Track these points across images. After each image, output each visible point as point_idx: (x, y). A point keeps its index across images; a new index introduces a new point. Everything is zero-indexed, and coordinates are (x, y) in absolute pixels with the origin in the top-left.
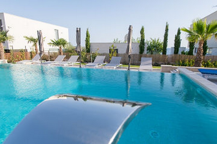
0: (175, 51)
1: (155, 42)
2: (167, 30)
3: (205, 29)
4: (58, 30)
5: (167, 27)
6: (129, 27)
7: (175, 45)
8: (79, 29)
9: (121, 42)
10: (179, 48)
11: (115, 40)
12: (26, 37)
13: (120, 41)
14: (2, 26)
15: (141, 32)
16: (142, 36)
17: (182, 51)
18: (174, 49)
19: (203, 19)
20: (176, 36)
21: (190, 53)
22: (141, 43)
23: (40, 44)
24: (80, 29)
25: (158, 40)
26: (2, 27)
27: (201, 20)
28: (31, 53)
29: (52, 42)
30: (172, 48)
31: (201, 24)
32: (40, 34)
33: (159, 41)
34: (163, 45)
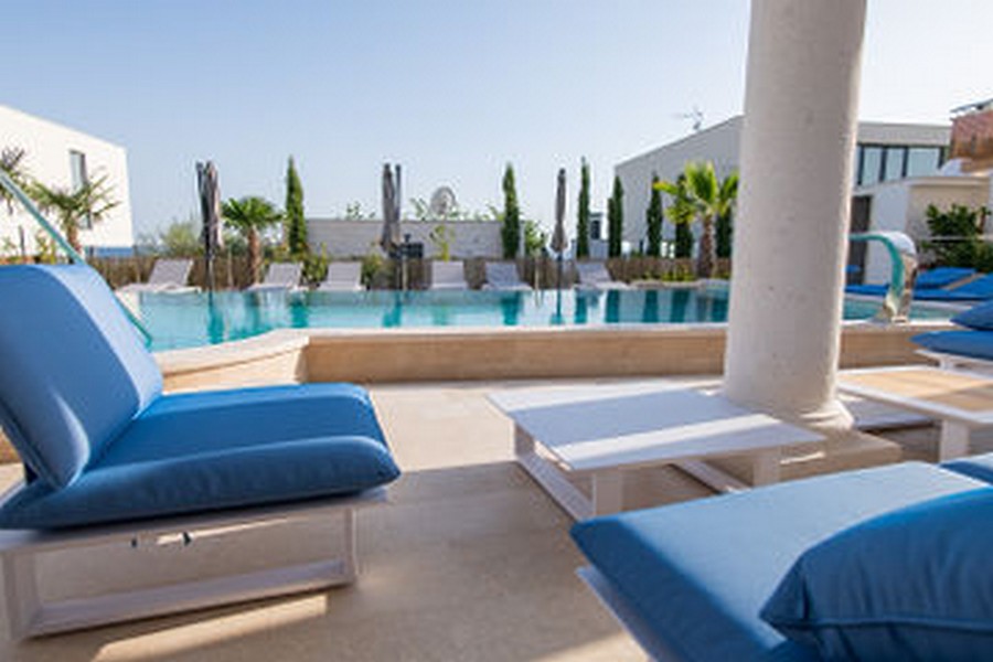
2: (586, 182)
3: (716, 188)
4: (83, 155)
5: (585, 170)
16: (509, 199)
22: (506, 221)
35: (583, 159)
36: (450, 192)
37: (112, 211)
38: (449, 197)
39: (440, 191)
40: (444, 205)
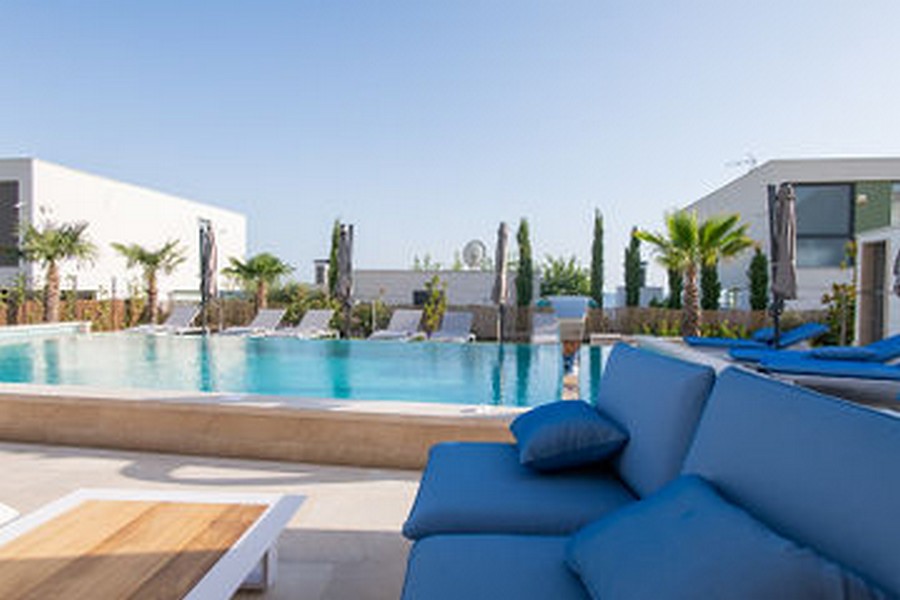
0: (629, 297)
1: (561, 269)
2: (599, 233)
3: (696, 236)
4: (208, 221)
5: (598, 222)
6: (498, 227)
7: (627, 278)
8: (346, 229)
9: (441, 268)
10: (641, 290)
11: (417, 261)
12: (120, 247)
13: (438, 265)
14: (18, 206)
15: (519, 237)
16: (522, 251)
17: (650, 298)
18: (624, 293)
19: (686, 209)
20: (627, 251)
21: (674, 302)
22: (520, 271)
23: (207, 272)
24: (351, 227)
25: (573, 261)
26: (17, 209)
27: (682, 212)
28: (128, 302)
29: (235, 268)
30: (619, 289)
31: (686, 224)
32: (208, 239)
33: (576, 267)
34: (589, 279)
35: (597, 211)
36: (481, 244)
37: (180, 266)
38: (481, 249)
39: (469, 245)
40: (474, 257)
